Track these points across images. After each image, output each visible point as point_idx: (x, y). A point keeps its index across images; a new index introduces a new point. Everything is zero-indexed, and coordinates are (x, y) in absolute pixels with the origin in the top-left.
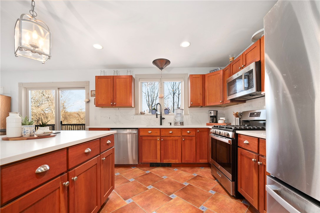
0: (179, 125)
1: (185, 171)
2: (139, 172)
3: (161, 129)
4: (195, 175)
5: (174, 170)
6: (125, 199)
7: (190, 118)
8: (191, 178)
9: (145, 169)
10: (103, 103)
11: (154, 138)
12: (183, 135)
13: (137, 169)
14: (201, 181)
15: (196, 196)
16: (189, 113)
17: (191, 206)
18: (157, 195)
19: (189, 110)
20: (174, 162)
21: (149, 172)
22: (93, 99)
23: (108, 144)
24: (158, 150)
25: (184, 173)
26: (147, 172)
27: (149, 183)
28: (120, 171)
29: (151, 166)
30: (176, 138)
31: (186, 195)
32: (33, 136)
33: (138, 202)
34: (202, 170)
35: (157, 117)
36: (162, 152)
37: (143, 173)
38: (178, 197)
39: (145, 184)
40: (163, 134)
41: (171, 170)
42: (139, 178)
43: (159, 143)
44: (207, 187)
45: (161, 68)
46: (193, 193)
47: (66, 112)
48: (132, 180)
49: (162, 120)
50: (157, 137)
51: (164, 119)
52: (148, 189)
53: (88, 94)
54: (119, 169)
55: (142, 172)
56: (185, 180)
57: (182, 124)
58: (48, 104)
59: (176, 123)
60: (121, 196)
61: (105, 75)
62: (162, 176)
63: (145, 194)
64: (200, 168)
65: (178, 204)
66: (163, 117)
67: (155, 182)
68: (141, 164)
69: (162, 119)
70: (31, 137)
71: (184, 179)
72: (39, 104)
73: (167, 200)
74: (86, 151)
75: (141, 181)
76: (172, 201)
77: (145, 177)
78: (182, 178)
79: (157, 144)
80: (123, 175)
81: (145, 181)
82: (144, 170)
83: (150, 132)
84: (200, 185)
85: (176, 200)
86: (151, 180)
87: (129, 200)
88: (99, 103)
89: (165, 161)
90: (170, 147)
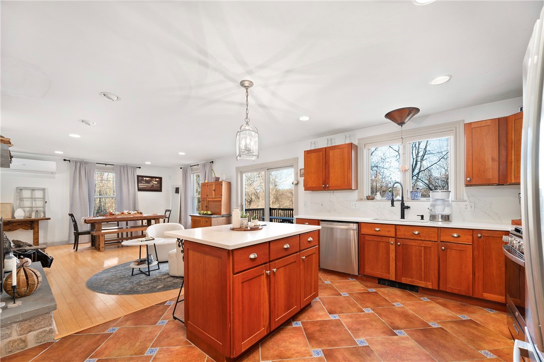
0: (440, 220)
1: (444, 305)
2: (358, 286)
3: (398, 227)
4: (465, 317)
5: (422, 298)
6: (330, 313)
7: (469, 207)
8: (450, 320)
9: (369, 284)
10: (314, 186)
11: (384, 239)
12: (443, 239)
13: (357, 283)
14: (472, 331)
15: (444, 347)
16: (466, 198)
17: (427, 355)
18: (375, 324)
19: (467, 193)
20: (423, 286)
21: (374, 290)
22: (302, 180)
23: (309, 241)
24: (391, 259)
25: (441, 308)
26: (370, 290)
27: (368, 304)
28: (332, 280)
29: (379, 283)
30: (429, 244)
31: (425, 338)
32: (247, 227)
33: (345, 322)
34: (487, 314)
35: (393, 205)
36: (399, 264)
37: (363, 290)
38: (408, 336)
39: (361, 304)
40: (401, 234)
41: (416, 297)
42: (355, 295)
43: (392, 248)
44: (480, 343)
45: (401, 124)
46: (442, 341)
47: (277, 191)
48: (345, 294)
49: (405, 210)
50: (390, 238)
51: (408, 207)
52: (364, 312)
53: (297, 173)
54: (331, 276)
55: (363, 288)
56: (436, 318)
57: (446, 218)
58: (259, 182)
59: (433, 217)
60: (327, 309)
61: (317, 148)
62: (394, 302)
63: (357, 316)
64: (485, 309)
65: (404, 345)
66: (406, 204)
67: (378, 306)
68: (363, 276)
69: (404, 208)
70: (246, 230)
71: (435, 316)
72: (251, 182)
73: (387, 334)
74: (285, 247)
75: (357, 299)
76: (395, 337)
77: (365, 295)
78: (430, 314)
79: (390, 250)
80: (335, 285)
81: (363, 300)
82: (367, 286)
83: (378, 230)
84: (464, 336)
85: (403, 339)
86: (374, 303)
87: (335, 315)
88: (308, 186)
89: (404, 280)
90: (413, 258)
